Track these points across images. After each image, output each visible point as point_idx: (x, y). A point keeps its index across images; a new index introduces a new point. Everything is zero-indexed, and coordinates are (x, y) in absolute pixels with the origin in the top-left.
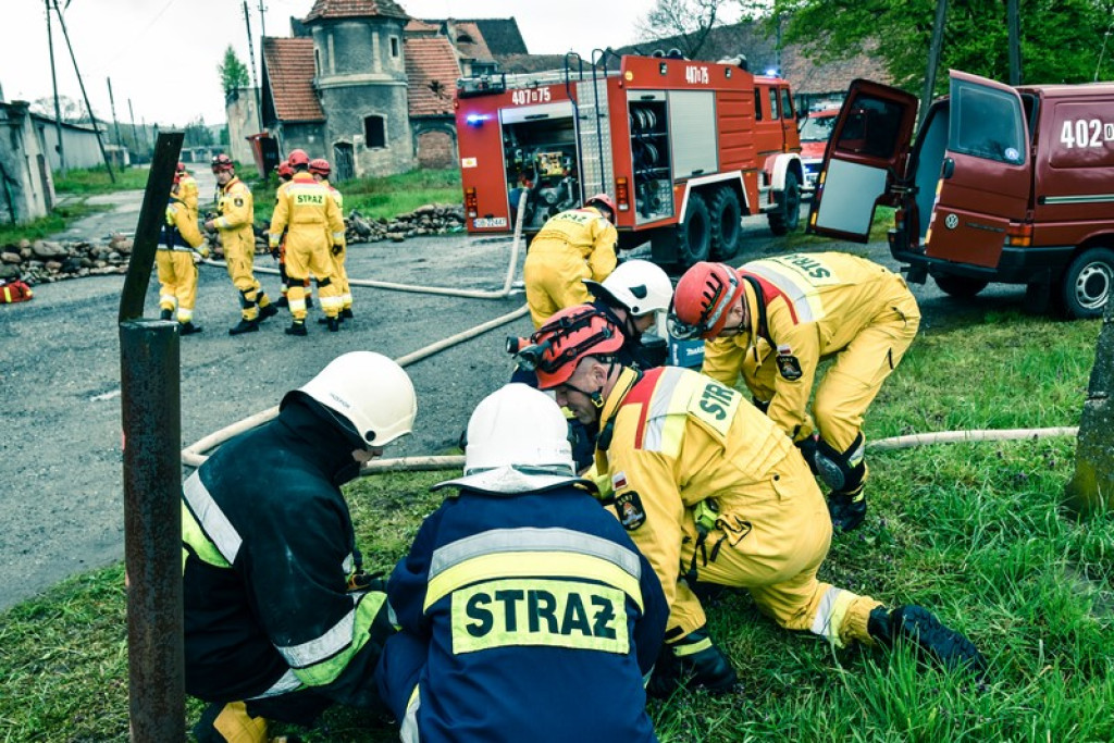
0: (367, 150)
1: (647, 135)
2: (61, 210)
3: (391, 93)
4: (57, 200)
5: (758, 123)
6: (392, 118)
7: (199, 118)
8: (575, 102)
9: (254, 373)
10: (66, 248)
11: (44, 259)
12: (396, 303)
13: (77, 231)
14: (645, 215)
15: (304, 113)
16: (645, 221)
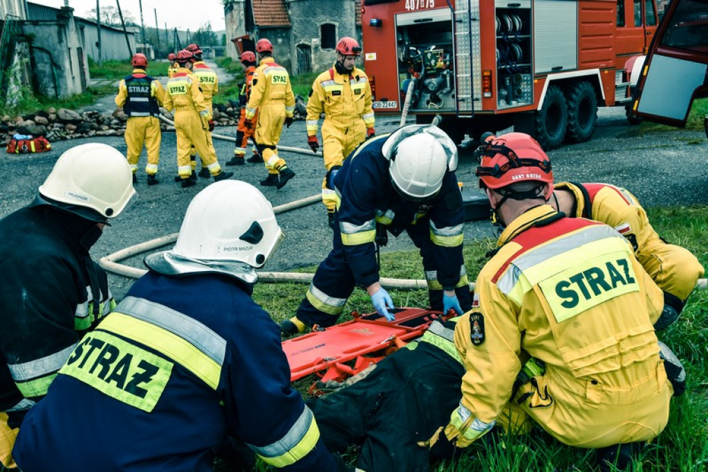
0: (322, 50)
1: (513, 37)
2: (93, 90)
3: (342, 6)
4: (91, 83)
5: (618, 29)
6: (343, 26)
7: (207, 25)
8: (453, 10)
9: (181, 208)
10: (81, 115)
11: (65, 122)
12: (308, 165)
13: (100, 105)
14: (508, 102)
15: (275, 20)
16: (508, 106)
